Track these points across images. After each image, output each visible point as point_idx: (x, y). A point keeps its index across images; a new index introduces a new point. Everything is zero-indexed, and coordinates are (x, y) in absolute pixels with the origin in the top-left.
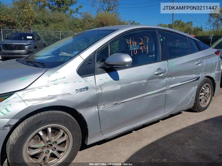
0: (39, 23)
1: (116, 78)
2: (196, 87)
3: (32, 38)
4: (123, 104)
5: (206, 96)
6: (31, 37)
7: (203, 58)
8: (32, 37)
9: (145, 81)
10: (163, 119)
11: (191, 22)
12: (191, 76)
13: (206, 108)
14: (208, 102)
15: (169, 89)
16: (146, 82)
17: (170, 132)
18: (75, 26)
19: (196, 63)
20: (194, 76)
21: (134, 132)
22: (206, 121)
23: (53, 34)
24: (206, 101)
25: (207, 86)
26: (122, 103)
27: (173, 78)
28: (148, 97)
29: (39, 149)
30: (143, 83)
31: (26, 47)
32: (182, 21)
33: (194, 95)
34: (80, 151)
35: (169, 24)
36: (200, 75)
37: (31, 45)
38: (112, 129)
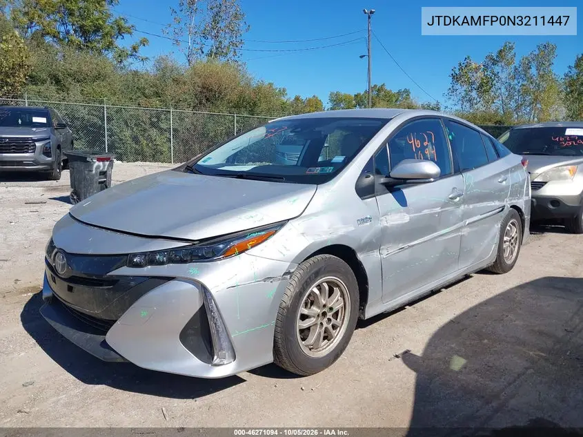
0: (43, 82)
1: (402, 201)
2: (500, 226)
3: (45, 122)
4: (410, 249)
5: (512, 244)
6: (43, 120)
7: (507, 171)
8: (45, 119)
9: (438, 210)
10: (447, 287)
11: (407, 92)
12: (493, 204)
13: (511, 267)
14: (515, 254)
15: (465, 226)
16: (440, 211)
17: (470, 305)
18: (139, 94)
19: (499, 180)
20: (497, 203)
21: (407, 307)
22: (521, 287)
23: (83, 113)
24: (512, 253)
25: (513, 224)
26: (409, 246)
27: (471, 206)
28: (441, 239)
29: (312, 319)
30: (436, 213)
31: (38, 144)
32: (388, 88)
33: (497, 240)
34: (356, 329)
35: (356, 94)
36: (504, 203)
37: (49, 139)
38: (394, 294)
